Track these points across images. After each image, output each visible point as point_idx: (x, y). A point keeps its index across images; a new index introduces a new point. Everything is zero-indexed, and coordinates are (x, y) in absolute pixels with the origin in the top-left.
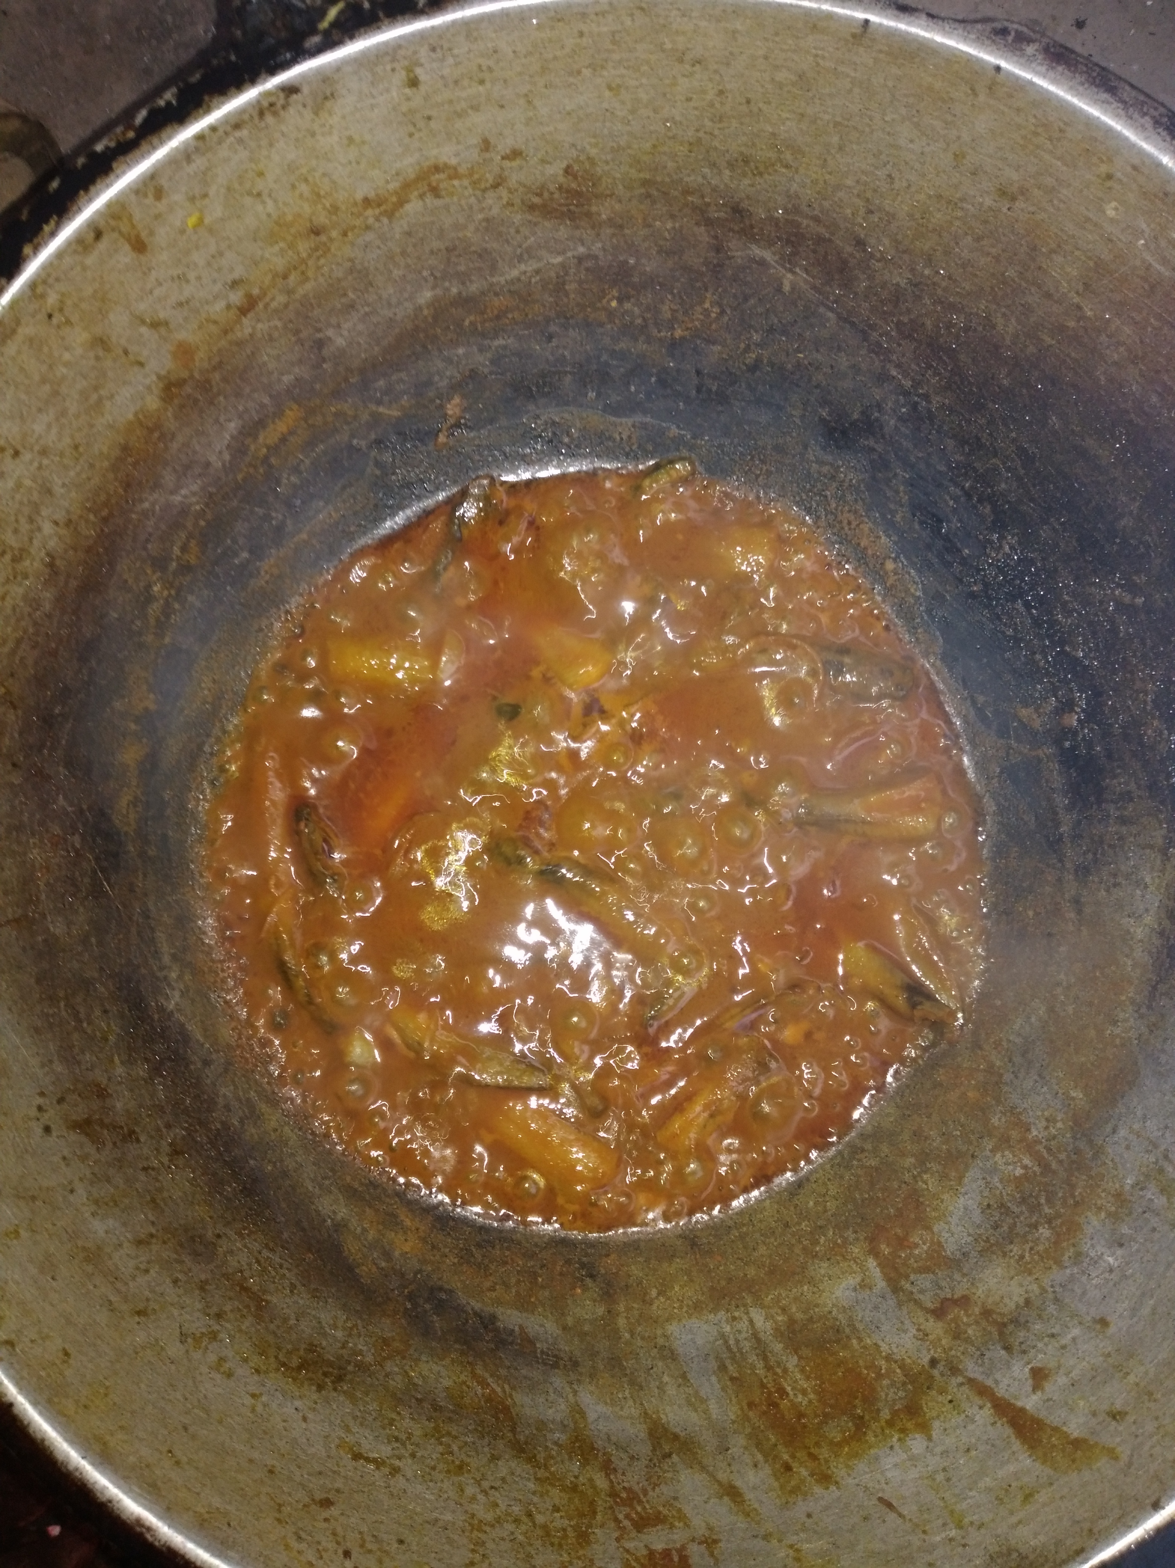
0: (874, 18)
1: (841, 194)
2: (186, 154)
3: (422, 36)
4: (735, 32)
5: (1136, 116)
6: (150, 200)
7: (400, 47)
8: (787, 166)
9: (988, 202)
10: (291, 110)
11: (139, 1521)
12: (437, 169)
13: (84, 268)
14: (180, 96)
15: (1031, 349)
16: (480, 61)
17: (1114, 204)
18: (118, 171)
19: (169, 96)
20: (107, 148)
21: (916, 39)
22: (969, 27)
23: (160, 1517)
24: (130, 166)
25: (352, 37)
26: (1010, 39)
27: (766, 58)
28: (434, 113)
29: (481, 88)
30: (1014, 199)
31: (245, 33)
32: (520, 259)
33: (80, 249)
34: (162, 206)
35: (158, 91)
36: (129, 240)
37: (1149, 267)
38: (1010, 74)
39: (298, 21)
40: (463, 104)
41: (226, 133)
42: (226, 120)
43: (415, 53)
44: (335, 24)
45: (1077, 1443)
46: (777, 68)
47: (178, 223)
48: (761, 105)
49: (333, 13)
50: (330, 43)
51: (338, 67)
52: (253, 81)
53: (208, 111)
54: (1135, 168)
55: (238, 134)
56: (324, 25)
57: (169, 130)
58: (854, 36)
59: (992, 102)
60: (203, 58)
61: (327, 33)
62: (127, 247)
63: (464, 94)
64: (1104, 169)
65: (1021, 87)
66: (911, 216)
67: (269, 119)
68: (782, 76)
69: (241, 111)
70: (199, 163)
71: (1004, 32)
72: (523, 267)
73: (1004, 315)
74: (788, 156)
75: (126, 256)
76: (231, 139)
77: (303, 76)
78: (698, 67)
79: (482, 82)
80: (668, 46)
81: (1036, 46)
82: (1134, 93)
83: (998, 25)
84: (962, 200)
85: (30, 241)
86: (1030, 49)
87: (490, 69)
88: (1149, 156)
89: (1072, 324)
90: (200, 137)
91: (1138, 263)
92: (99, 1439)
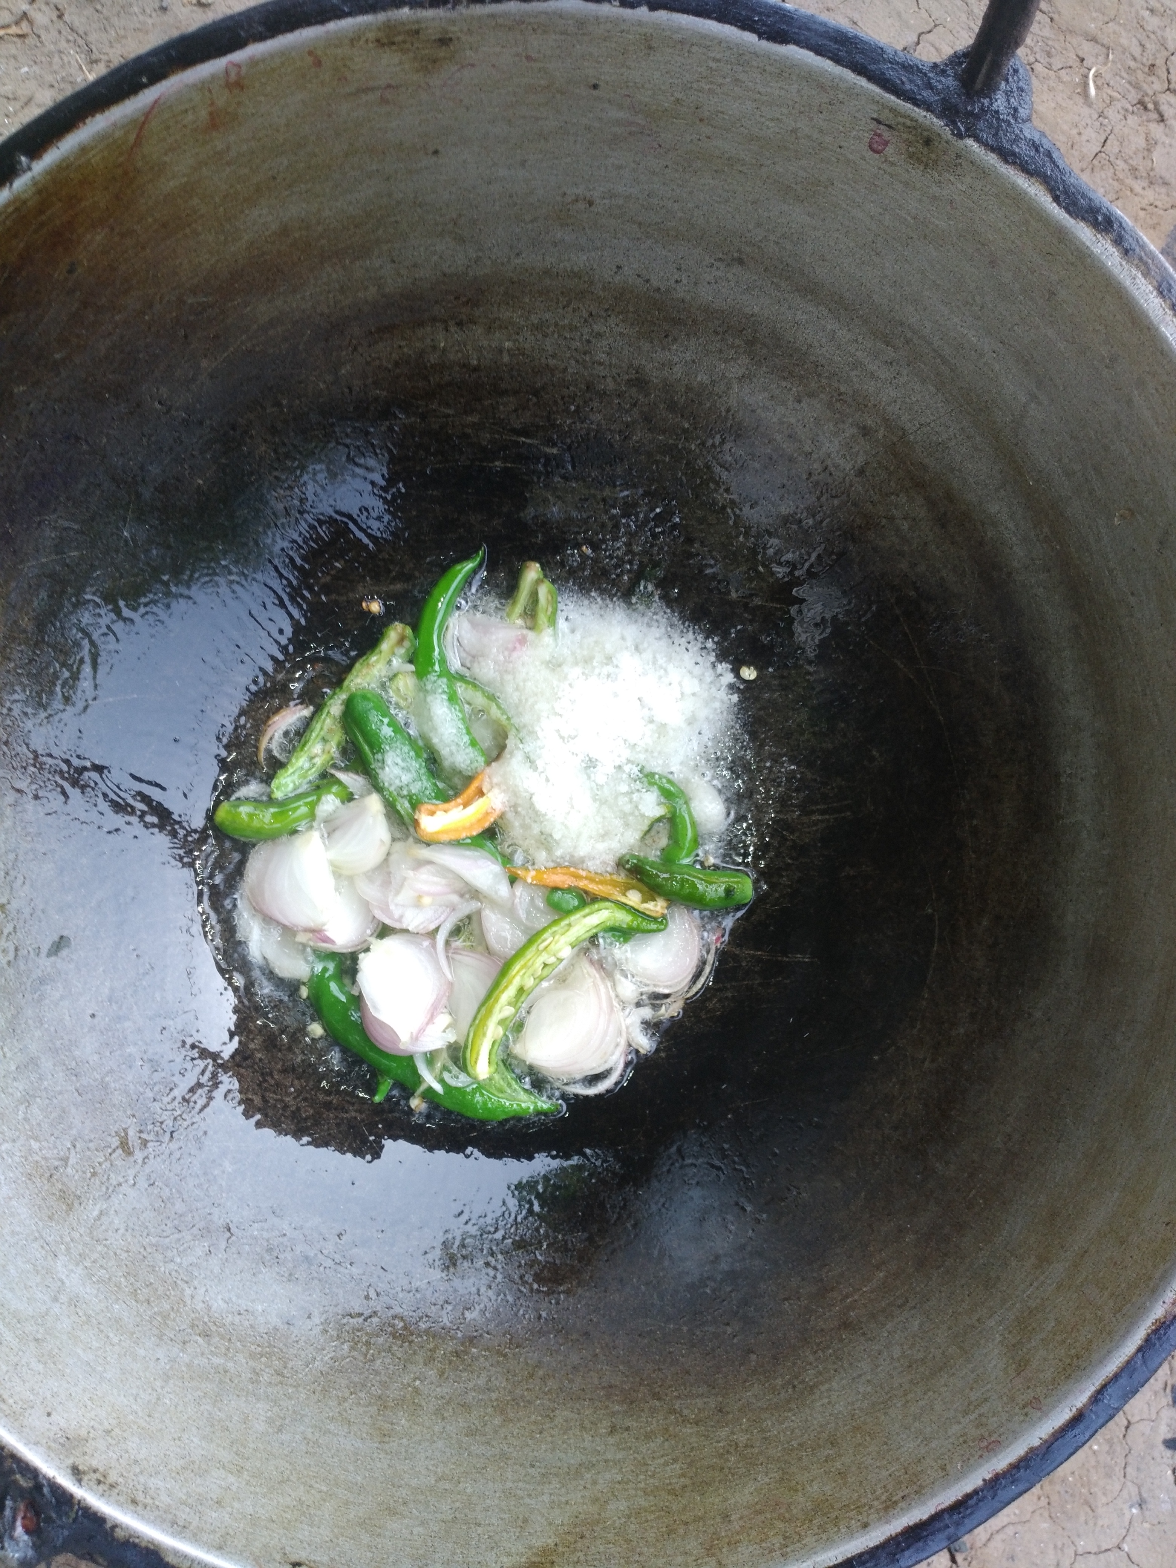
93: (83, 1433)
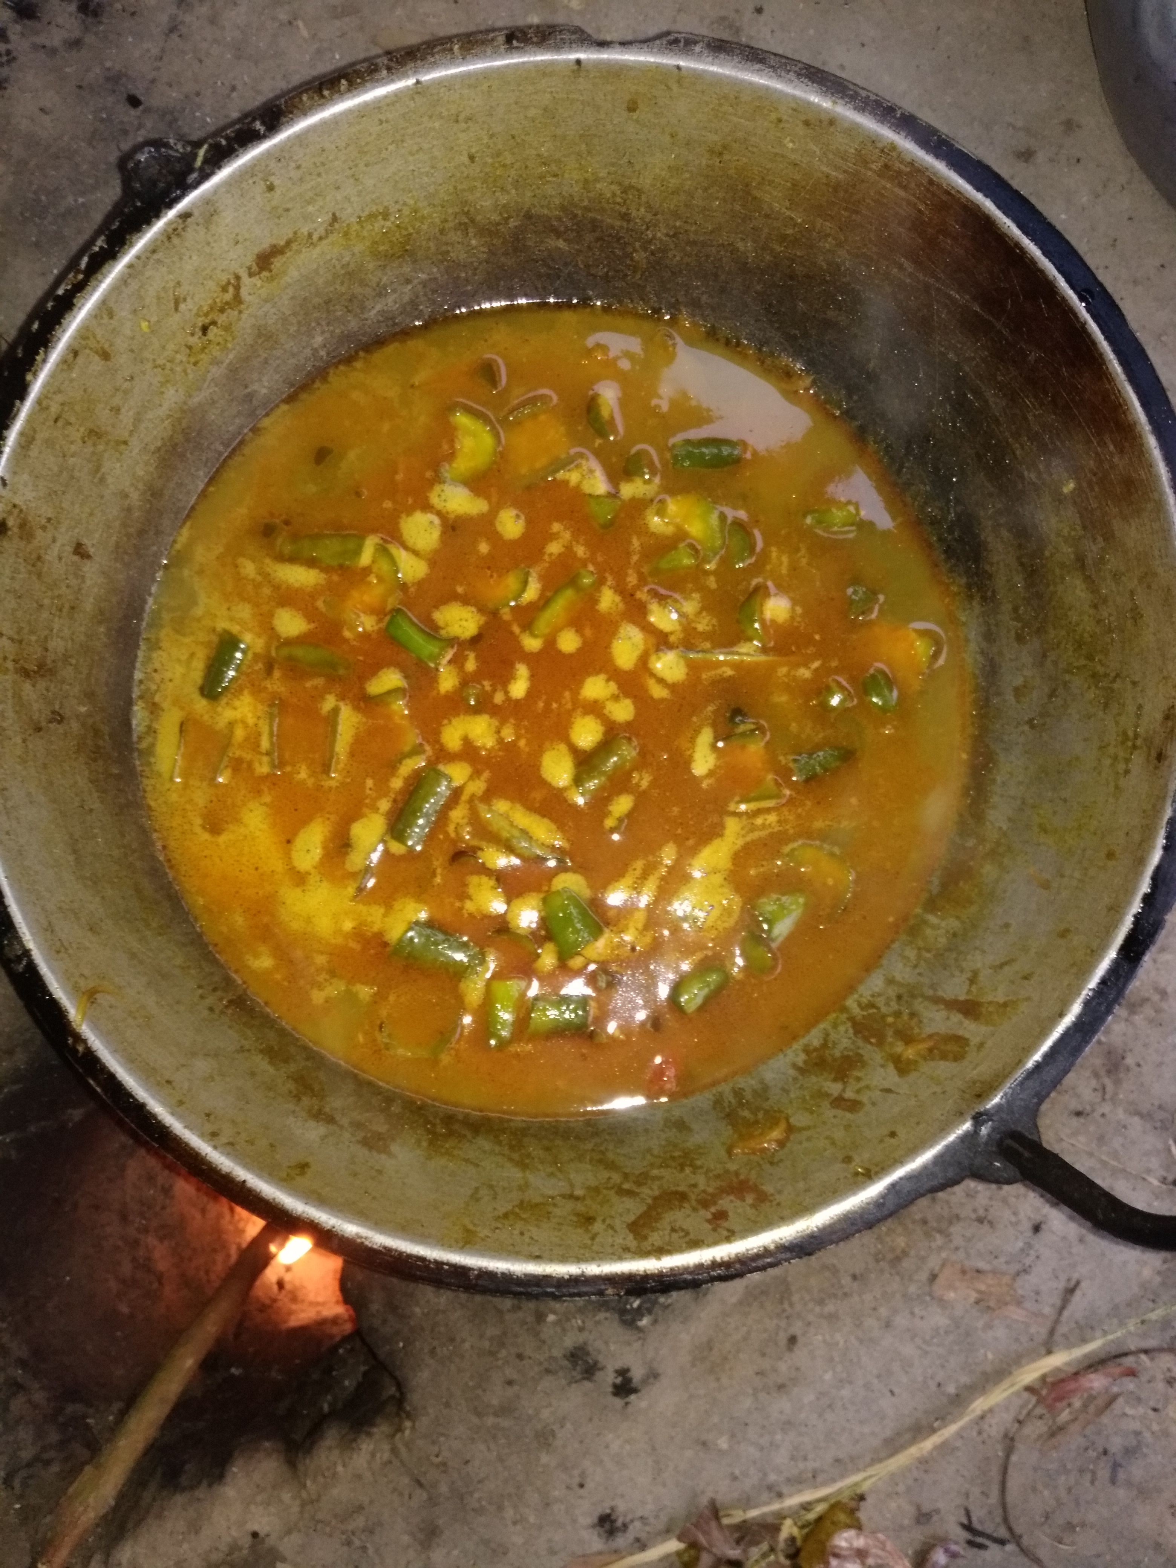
0: (582, 56)
1: (600, 185)
2: (123, 281)
3: (268, 153)
5: (783, 74)
6: (106, 320)
7: (255, 165)
8: (556, 176)
9: (704, 162)
10: (189, 230)
13: (72, 380)
14: (108, 241)
15: (768, 258)
16: (314, 160)
17: (789, 138)
18: (79, 305)
19: (100, 242)
20: (66, 290)
21: (617, 62)
22: (650, 44)
24: (87, 299)
25: (220, 168)
26: (682, 44)
27: (516, 103)
28: (289, 206)
29: (319, 179)
30: (720, 154)
31: (142, 185)
32: (380, 295)
33: (65, 367)
34: (114, 322)
35: (91, 242)
36: (97, 352)
37: (827, 176)
38: (688, 69)
39: (177, 167)
40: (310, 194)
41: (148, 258)
42: (145, 248)
43: (267, 166)
44: (206, 161)
46: (526, 108)
47: (129, 332)
48: (523, 137)
49: (202, 152)
50: (205, 176)
51: (216, 190)
52: (158, 216)
53: (132, 245)
54: (795, 110)
55: (155, 256)
56: (198, 163)
57: (107, 266)
58: (573, 71)
59: (683, 91)
60: (116, 211)
61: (201, 169)
62: (97, 358)
63: (309, 187)
64: (773, 116)
65: (698, 76)
66: (653, 186)
67: (176, 241)
68: (532, 112)
69: (154, 241)
70: (134, 285)
71: (676, 41)
72: (384, 302)
73: (742, 239)
75: (97, 364)
76: (152, 261)
77: (193, 204)
78: (470, 123)
79: (319, 175)
80: (445, 113)
81: (700, 45)
82: (777, 59)
83: (671, 38)
84: (686, 165)
85: (30, 370)
86: (698, 49)
87: (323, 164)
88: (800, 99)
89: (790, 231)
90: (130, 266)
91: (819, 174)
92: (313, 1192)
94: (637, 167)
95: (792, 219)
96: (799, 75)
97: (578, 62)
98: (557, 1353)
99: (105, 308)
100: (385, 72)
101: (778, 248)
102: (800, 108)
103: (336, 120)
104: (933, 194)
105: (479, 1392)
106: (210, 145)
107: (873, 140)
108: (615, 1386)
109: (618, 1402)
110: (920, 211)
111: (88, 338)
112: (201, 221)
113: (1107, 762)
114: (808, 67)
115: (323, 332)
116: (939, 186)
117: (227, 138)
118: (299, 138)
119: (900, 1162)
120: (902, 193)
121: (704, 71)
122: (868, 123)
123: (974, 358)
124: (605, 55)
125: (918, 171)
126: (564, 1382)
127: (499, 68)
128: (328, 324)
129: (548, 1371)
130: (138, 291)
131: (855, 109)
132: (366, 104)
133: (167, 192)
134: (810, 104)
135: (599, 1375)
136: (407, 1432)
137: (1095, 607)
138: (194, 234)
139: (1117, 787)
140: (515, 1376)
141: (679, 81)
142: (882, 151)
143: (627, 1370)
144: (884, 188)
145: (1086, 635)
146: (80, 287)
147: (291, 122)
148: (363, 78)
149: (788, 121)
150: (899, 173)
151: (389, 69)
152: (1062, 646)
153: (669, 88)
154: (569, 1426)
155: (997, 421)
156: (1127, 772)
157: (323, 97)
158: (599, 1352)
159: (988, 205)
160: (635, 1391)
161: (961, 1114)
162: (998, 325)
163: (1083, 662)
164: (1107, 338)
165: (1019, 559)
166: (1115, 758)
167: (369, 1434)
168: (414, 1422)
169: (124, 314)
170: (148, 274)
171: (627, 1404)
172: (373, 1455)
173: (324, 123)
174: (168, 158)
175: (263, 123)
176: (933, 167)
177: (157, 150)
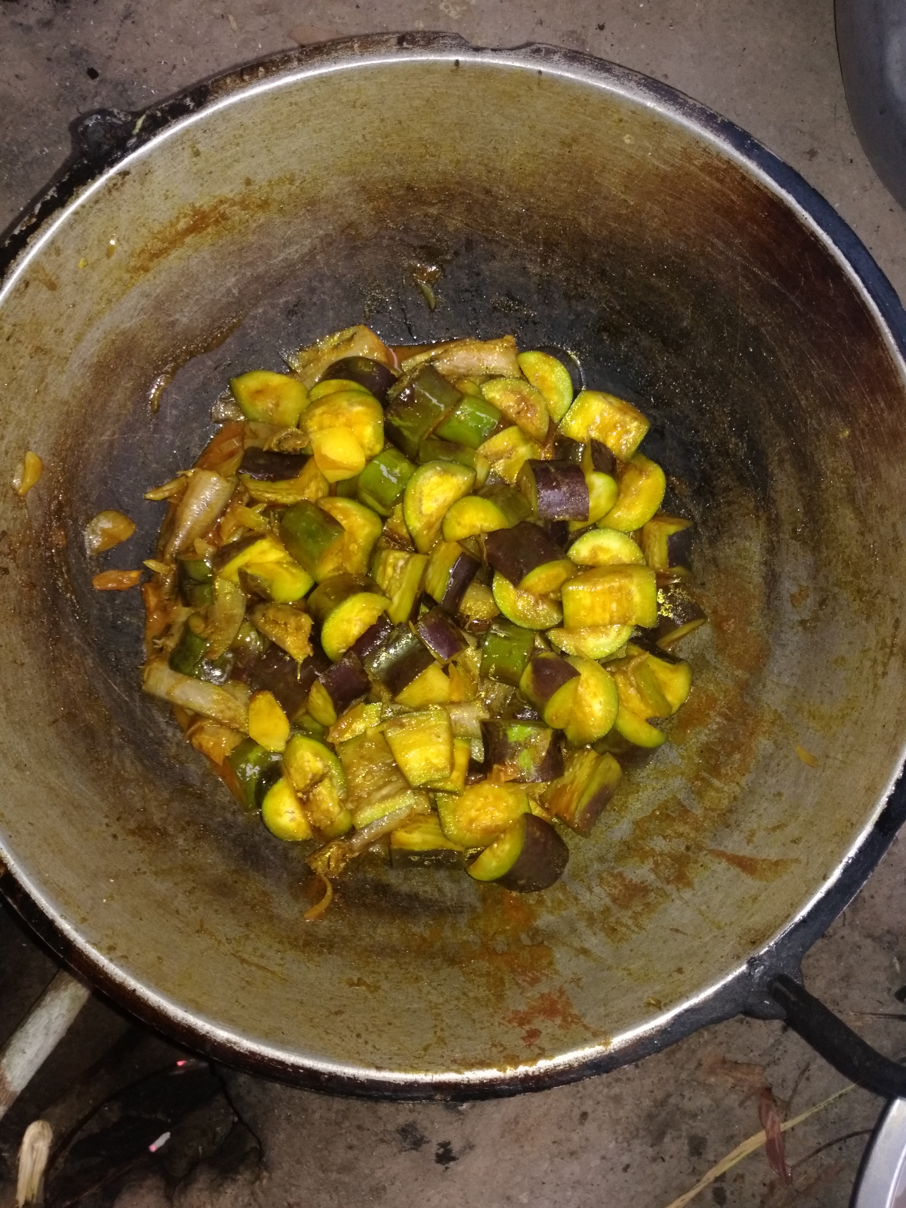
0: (461, 58)
1: (469, 165)
2: (70, 225)
3: (196, 125)
4: (382, 83)
5: (626, 82)
6: (53, 257)
7: (184, 134)
8: (433, 155)
9: (556, 151)
10: (127, 185)
11: (228, 1041)
12: (221, 202)
13: (23, 306)
14: (59, 190)
15: (605, 233)
16: (236, 132)
17: (627, 136)
18: (32, 244)
19: (52, 193)
20: (21, 231)
21: (489, 65)
22: (517, 52)
23: (240, 1035)
24: (38, 239)
25: (155, 135)
26: (543, 53)
27: (404, 94)
28: (213, 169)
29: (238, 148)
30: (570, 146)
31: (89, 147)
32: (285, 246)
33: (18, 295)
34: (61, 259)
35: (44, 191)
36: (45, 284)
37: (657, 168)
38: (547, 74)
39: (119, 133)
40: (230, 160)
41: (91, 207)
42: (89, 200)
43: (194, 136)
44: (142, 129)
45: (777, 863)
46: (412, 99)
47: (72, 267)
48: (408, 123)
49: (140, 123)
50: (142, 142)
51: (150, 154)
52: (101, 173)
53: (78, 197)
54: (634, 112)
55: (98, 206)
56: (136, 131)
57: (56, 212)
58: (452, 71)
59: (542, 92)
60: (67, 167)
61: (139, 135)
62: (45, 288)
63: (228, 154)
64: (616, 117)
65: (555, 80)
66: (513, 168)
67: (115, 194)
68: (416, 103)
69: (98, 192)
70: (79, 228)
71: (538, 51)
72: (287, 251)
73: (584, 216)
74: (432, 149)
75: (45, 294)
76: (95, 210)
77: (131, 164)
78: (365, 109)
79: (238, 145)
80: (345, 100)
81: (559, 54)
82: (621, 70)
83: (534, 47)
84: (541, 153)
86: (556, 57)
87: (241, 136)
88: (639, 104)
89: (624, 212)
90: (76, 213)
91: (650, 166)
92: (192, 1001)
93: (147, 184)
94: (500, 152)
95: (625, 201)
96: (638, 84)
97: (457, 63)
98: (390, 1127)
99: (53, 247)
100: (296, 63)
101: (614, 225)
102: (638, 111)
103: (253, 101)
104: (745, 189)
105: (326, 1153)
106: (148, 117)
107: (697, 140)
108: (437, 1155)
109: (440, 1167)
110: (732, 201)
111: (38, 272)
112: (137, 178)
113: (868, 664)
114: (646, 78)
115: (235, 275)
116: (750, 182)
117: (162, 110)
118: (223, 114)
119: (684, 996)
120: (718, 185)
121: (561, 76)
122: (695, 127)
123: (770, 324)
124: (479, 59)
125: (734, 168)
126: (395, 1150)
127: (392, 64)
128: (240, 267)
129: (382, 1141)
130: (82, 234)
131: (684, 114)
132: (279, 88)
133: (109, 153)
134: (646, 108)
135: (425, 1147)
136: (265, 1181)
137: (862, 534)
138: (130, 188)
139: (875, 686)
140: (355, 1142)
141: (539, 83)
142: (704, 150)
143: (449, 1143)
144: (704, 181)
145: (853, 556)
146: (33, 229)
147: (215, 100)
148: (277, 67)
149: (627, 122)
150: (718, 169)
151: (300, 60)
152: (833, 564)
153: (530, 89)
154: (398, 1183)
155: (787, 377)
156: (885, 674)
157: (243, 80)
158: (426, 1129)
159: (790, 200)
160: (454, 1159)
161: (739, 958)
162: (793, 298)
163: (850, 578)
164: (884, 315)
165: (799, 489)
166: (875, 661)
167: (234, 1180)
168: (270, 1173)
169: (69, 252)
170: (91, 220)
171: (447, 1168)
172: (236, 1198)
173: (243, 102)
174: (112, 126)
175: (193, 100)
176: (746, 166)
177: (103, 117)
